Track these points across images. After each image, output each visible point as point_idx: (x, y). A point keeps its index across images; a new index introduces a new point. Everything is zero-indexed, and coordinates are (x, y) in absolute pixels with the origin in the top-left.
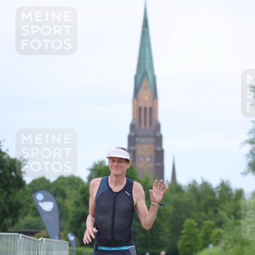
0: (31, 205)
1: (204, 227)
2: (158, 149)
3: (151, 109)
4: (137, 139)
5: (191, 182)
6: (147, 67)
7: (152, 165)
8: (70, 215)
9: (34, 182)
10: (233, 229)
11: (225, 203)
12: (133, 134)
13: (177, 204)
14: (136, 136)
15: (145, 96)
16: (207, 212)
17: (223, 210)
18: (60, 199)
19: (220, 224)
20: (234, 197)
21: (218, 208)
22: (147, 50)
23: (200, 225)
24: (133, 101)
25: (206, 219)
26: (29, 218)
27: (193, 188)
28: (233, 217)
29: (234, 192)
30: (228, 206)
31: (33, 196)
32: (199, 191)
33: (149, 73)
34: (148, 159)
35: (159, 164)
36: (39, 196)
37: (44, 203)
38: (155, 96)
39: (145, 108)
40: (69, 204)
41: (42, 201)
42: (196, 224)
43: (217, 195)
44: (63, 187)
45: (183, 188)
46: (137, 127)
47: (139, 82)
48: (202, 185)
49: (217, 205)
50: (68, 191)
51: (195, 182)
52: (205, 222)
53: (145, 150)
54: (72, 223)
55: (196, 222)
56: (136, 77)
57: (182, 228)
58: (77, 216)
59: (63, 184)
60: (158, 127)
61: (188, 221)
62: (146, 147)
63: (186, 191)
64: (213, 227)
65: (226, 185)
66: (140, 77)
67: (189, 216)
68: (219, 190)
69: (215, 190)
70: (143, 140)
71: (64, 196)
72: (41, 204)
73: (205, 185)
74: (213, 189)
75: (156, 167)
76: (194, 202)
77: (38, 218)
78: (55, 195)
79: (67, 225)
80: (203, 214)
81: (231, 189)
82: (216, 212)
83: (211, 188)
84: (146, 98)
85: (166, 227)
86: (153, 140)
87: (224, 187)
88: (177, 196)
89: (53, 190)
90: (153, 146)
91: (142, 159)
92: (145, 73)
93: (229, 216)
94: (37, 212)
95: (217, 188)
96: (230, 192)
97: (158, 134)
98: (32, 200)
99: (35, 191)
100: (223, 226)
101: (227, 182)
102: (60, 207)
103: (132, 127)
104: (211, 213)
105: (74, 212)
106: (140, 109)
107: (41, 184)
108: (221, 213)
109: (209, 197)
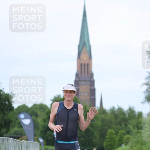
0: (17, 121)
1: (119, 134)
2: (92, 88)
3: (88, 64)
4: (80, 83)
5: (111, 108)
6: (86, 40)
7: (88, 98)
8: (40, 127)
9: (19, 107)
10: (136, 135)
11: (131, 120)
12: (77, 79)
13: (103, 121)
14: (79, 81)
15: (84, 57)
16: (121, 126)
17: (130, 124)
18: (34, 118)
19: (128, 132)
20: (137, 117)
21: (127, 123)
22: (86, 30)
23: (117, 133)
24: (77, 60)
25: (120, 129)
26: (16, 129)
27: (113, 111)
28: (136, 128)
29: (137, 113)
30: (134, 122)
31: (18, 115)
32: (116, 113)
33: (87, 43)
34: (86, 94)
35: (92, 97)
36: (22, 116)
37: (25, 120)
38: (90, 57)
39: (85, 64)
40: (40, 120)
41: (24, 119)
42: (114, 132)
43: (127, 116)
44: (36, 110)
45: (107, 111)
46: (80, 75)
47: (81, 48)
48: (118, 109)
49: (127, 121)
50: (39, 113)
51: (114, 108)
52: (120, 131)
53: (84, 89)
54: (41, 132)
55: (115, 131)
56: (79, 46)
57: (106, 135)
58: (44, 128)
59: (36, 108)
60: (92, 75)
61: (110, 130)
62: (85, 87)
63: (109, 113)
64: (124, 134)
65: (132, 109)
66: (81, 46)
67: (110, 128)
68: (128, 112)
69: (126, 113)
70: (83, 83)
71: (37, 116)
72: (23, 120)
73: (120, 109)
74: (125, 112)
75: (91, 99)
76: (113, 120)
77: (21, 129)
78: (31, 115)
79: (38, 133)
80: (119, 127)
81: (135, 112)
82: (126, 125)
83: (123, 111)
84: (85, 58)
85: (97, 134)
86: (89, 83)
87: (131, 111)
88: (103, 116)
89: (30, 112)
90: (89, 87)
91: (82, 94)
92: (85, 44)
93: (134, 128)
94: (20, 125)
95: (127, 111)
96: (134, 113)
97: (92, 80)
98: (17, 118)
99: (19, 113)
100: (130, 133)
101: (133, 107)
102: (34, 122)
103: (77, 75)
104: (123, 126)
105: (42, 125)
106: (81, 64)
107: (23, 109)
108: (129, 126)
109: (122, 116)
